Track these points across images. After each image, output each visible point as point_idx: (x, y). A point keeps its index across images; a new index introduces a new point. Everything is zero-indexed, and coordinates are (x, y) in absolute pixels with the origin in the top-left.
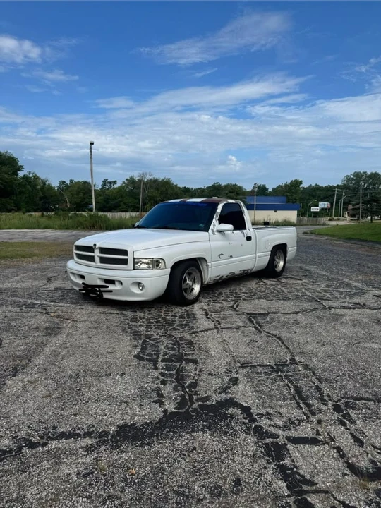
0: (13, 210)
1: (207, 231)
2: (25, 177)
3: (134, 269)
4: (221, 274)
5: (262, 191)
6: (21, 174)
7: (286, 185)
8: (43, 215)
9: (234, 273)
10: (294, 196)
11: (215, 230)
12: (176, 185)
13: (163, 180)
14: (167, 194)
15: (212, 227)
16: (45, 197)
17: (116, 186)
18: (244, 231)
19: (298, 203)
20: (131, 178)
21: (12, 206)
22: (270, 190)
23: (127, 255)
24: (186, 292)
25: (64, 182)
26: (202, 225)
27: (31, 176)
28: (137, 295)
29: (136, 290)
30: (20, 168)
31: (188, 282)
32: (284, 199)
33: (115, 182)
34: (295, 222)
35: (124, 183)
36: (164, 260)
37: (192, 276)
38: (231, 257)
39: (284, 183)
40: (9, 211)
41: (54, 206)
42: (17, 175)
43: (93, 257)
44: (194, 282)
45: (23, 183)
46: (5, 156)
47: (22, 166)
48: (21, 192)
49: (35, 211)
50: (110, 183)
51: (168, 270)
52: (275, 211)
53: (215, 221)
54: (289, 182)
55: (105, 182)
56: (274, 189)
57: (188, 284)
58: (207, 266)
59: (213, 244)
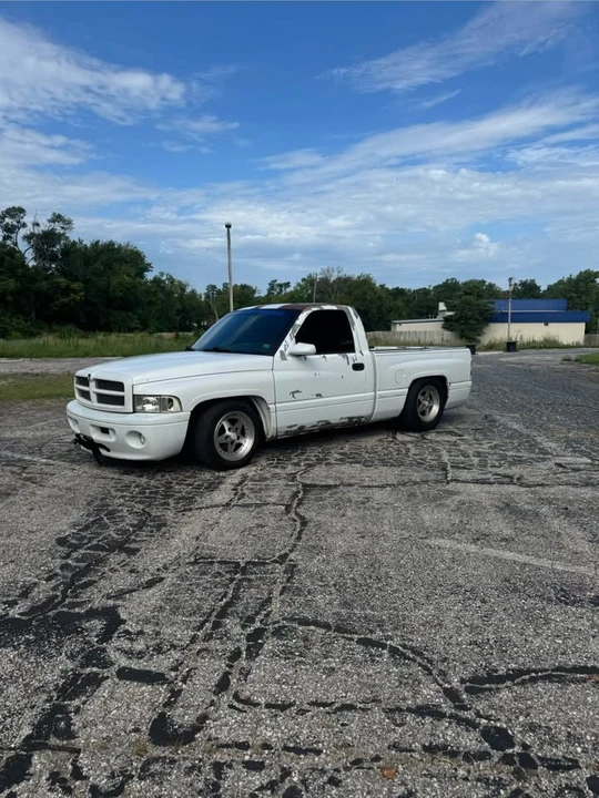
0: (136, 328)
1: (273, 355)
2: (157, 281)
3: (134, 412)
4: (300, 422)
5: (528, 290)
6: (149, 276)
7: (570, 280)
8: (177, 337)
9: (328, 423)
10: (584, 298)
11: (287, 353)
12: (382, 286)
13: (359, 278)
14: (364, 300)
15: (282, 348)
16: (184, 310)
17: (288, 290)
18: (350, 355)
19: (590, 309)
20: (310, 276)
21: (136, 323)
22: (544, 288)
23: (123, 390)
24: (226, 450)
25: (214, 287)
26: (266, 346)
27: (164, 278)
28: (136, 450)
29: (134, 443)
30: (147, 267)
31: (228, 433)
32: (563, 303)
33: (287, 285)
34: (582, 342)
35: (299, 284)
36: (178, 398)
37: (238, 425)
38: (319, 395)
39: (567, 277)
40: (131, 330)
41: (198, 322)
42: (143, 277)
43: (88, 393)
44: (243, 434)
45: (153, 290)
46: (126, 251)
47: (150, 264)
48: (151, 303)
49: (170, 331)
50: (280, 285)
51: (187, 414)
52: (546, 324)
53: (289, 340)
54: (575, 274)
55: (272, 285)
56: (550, 288)
57: (227, 437)
58: (268, 409)
59: (279, 375)
